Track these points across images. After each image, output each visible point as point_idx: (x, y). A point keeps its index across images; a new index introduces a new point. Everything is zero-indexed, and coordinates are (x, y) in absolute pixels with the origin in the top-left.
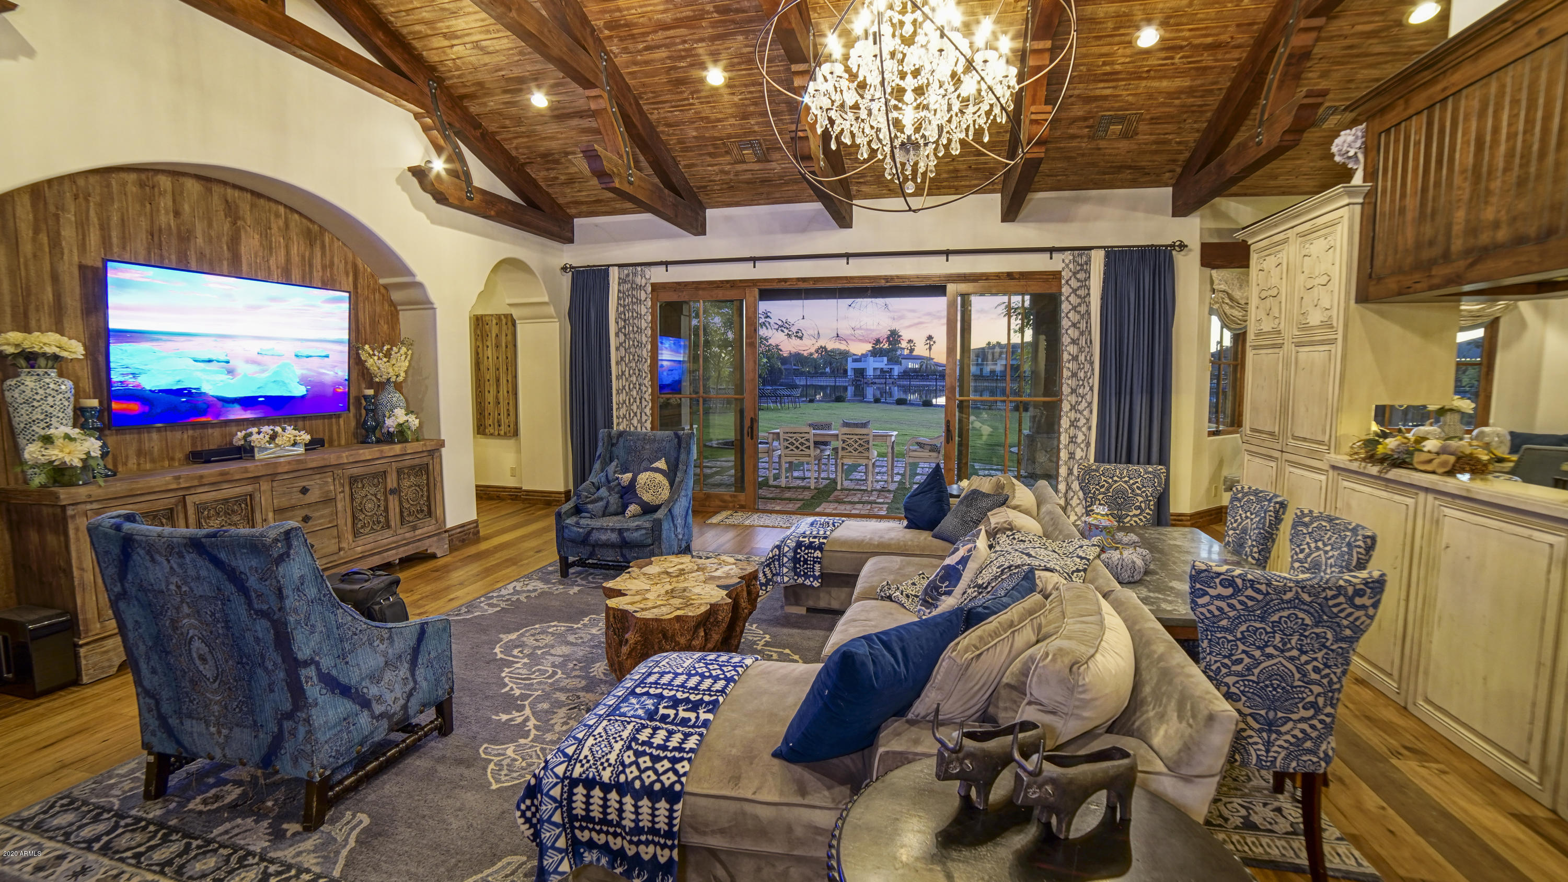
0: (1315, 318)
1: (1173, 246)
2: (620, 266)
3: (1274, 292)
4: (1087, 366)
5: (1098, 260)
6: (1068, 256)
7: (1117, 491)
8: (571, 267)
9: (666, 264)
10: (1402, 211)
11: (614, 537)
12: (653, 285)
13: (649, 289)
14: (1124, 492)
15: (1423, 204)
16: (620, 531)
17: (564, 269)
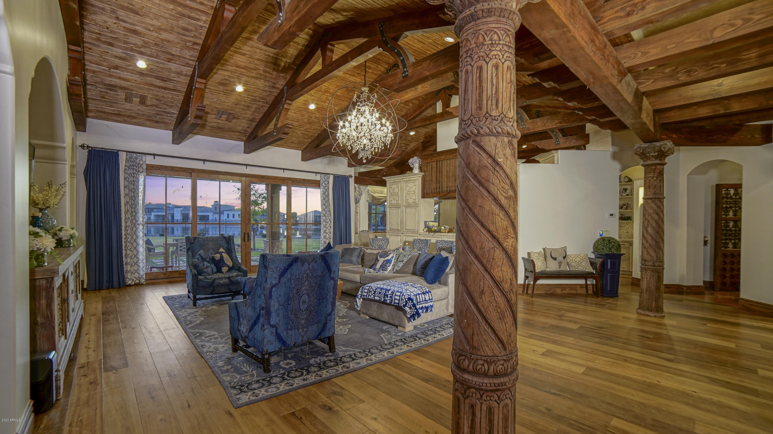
0: (411, 201)
1: (349, 176)
2: (127, 152)
3: (397, 194)
4: (328, 213)
5: (331, 178)
6: (323, 176)
7: (379, 245)
8: (88, 147)
9: (154, 155)
10: (432, 180)
11: (227, 281)
12: (147, 165)
13: (145, 167)
14: (381, 245)
15: (436, 180)
16: (229, 278)
17: (83, 146)
